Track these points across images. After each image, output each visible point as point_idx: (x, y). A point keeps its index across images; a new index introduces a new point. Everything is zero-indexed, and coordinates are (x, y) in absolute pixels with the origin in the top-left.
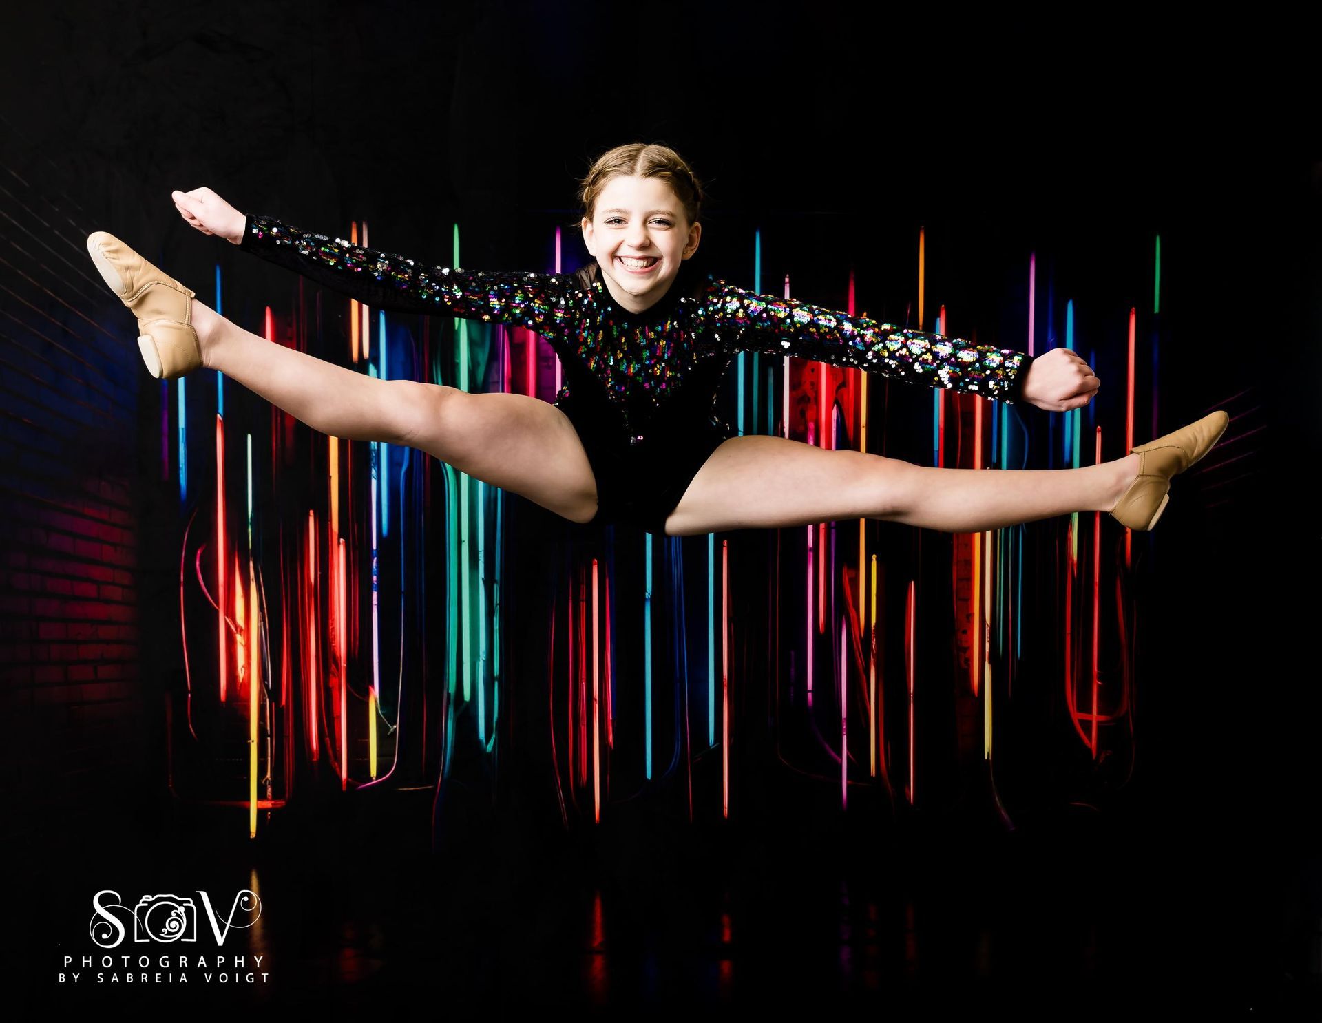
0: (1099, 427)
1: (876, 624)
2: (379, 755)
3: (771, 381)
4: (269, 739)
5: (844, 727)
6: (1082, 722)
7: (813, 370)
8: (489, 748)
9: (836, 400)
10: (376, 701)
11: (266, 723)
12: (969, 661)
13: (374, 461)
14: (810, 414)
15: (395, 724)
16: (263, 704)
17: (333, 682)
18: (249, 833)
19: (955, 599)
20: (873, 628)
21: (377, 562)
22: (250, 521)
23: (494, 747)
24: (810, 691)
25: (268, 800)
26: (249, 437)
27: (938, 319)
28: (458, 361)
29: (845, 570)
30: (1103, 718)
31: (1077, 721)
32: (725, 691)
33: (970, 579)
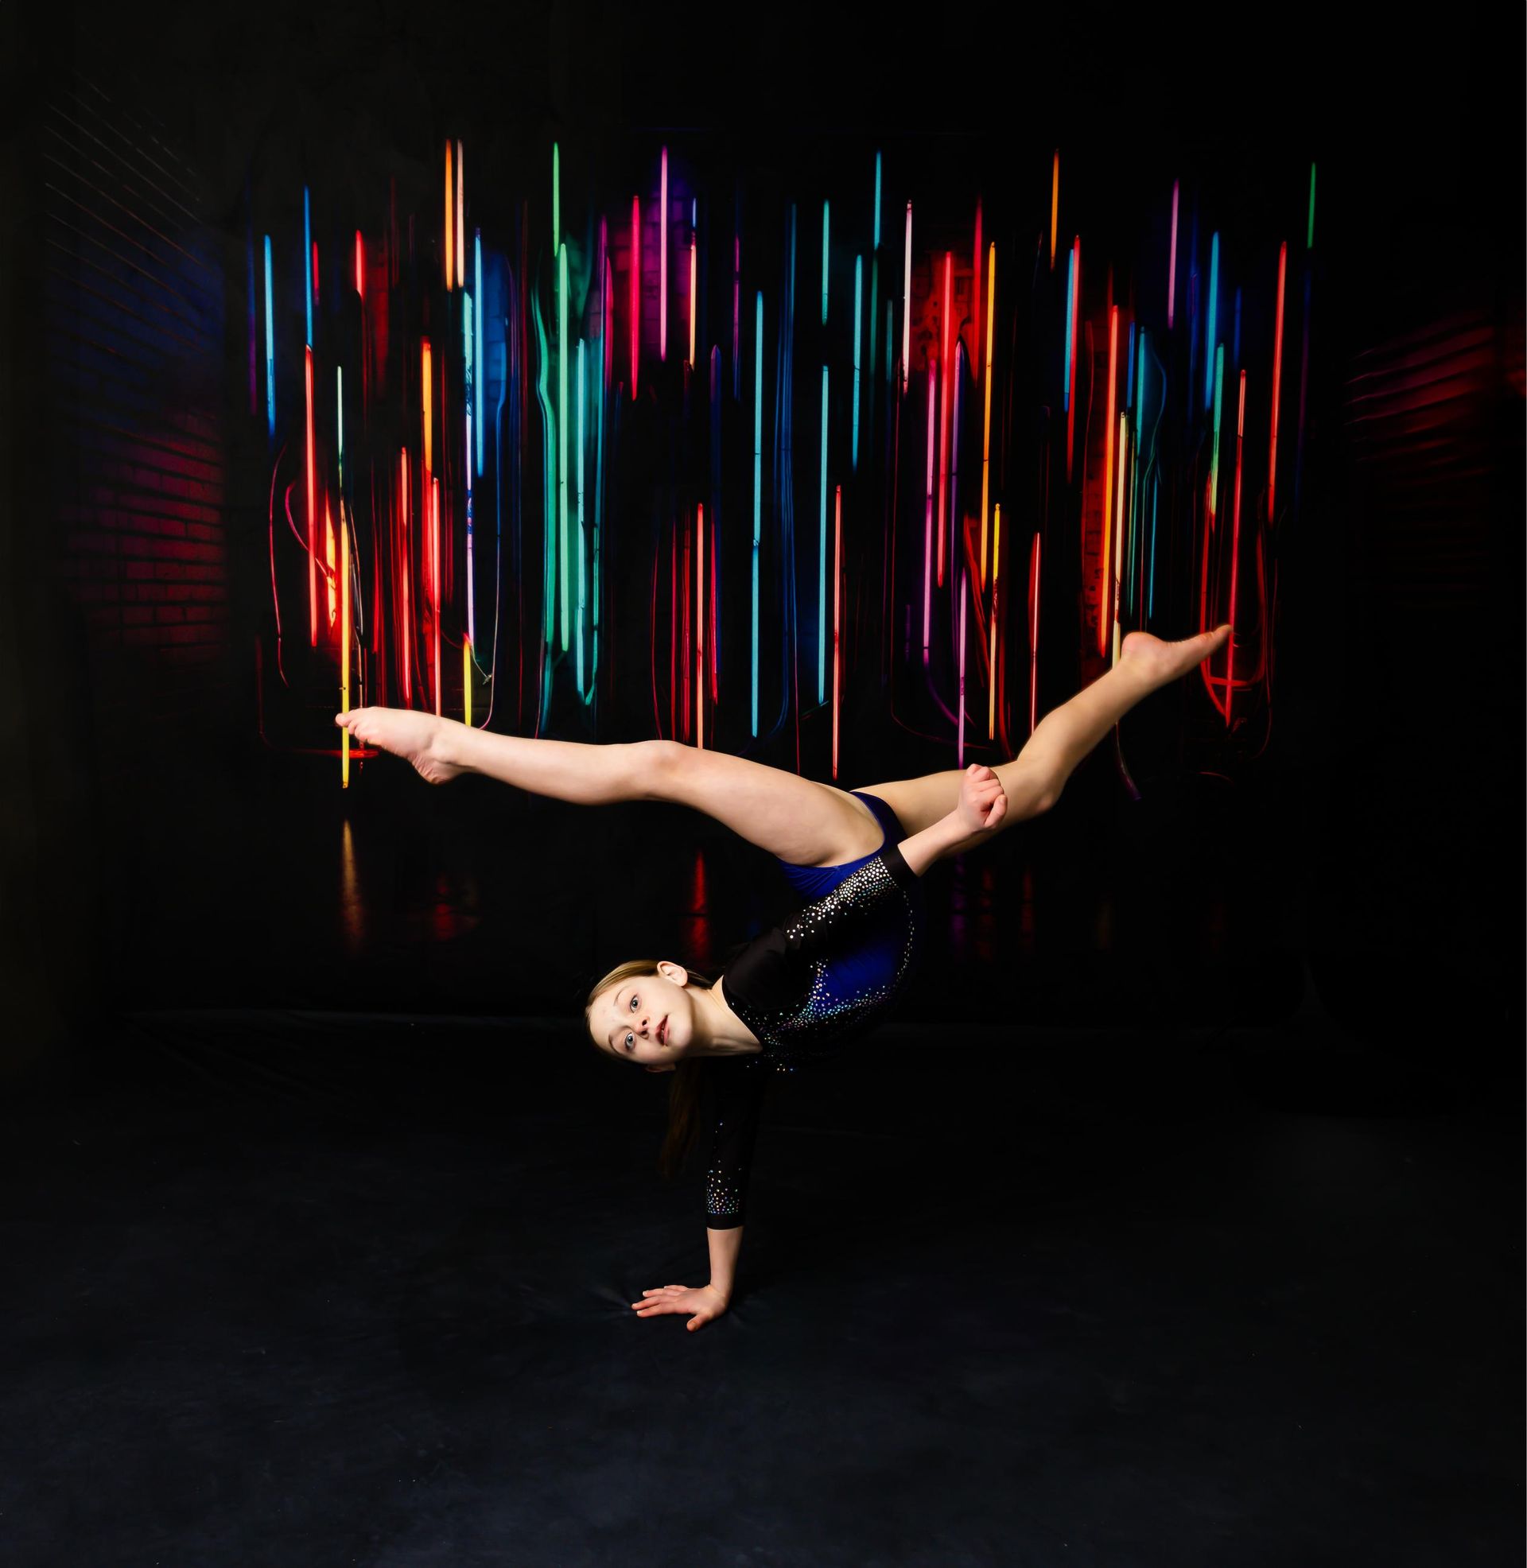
0: (1243, 371)
1: (998, 578)
2: (474, 705)
3: (890, 315)
4: (361, 686)
5: (962, 686)
6: (1215, 687)
7: (935, 304)
8: (588, 700)
9: (961, 338)
10: (471, 649)
11: (357, 670)
12: (1097, 619)
13: (469, 396)
14: (932, 351)
15: (490, 673)
16: (355, 650)
17: (426, 627)
18: (341, 782)
19: (1083, 553)
20: (995, 582)
21: (472, 503)
22: (340, 458)
23: (593, 700)
24: (926, 648)
25: (360, 750)
26: (340, 370)
27: (1072, 251)
28: (556, 290)
29: (966, 520)
30: (1239, 683)
31: (1210, 686)
32: (837, 646)
33: (1100, 533)
